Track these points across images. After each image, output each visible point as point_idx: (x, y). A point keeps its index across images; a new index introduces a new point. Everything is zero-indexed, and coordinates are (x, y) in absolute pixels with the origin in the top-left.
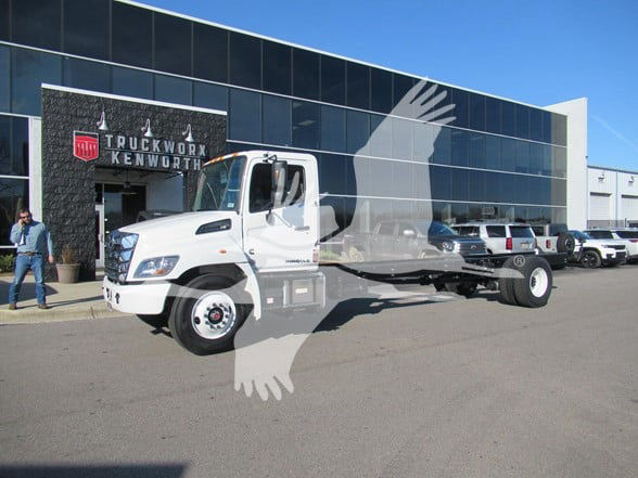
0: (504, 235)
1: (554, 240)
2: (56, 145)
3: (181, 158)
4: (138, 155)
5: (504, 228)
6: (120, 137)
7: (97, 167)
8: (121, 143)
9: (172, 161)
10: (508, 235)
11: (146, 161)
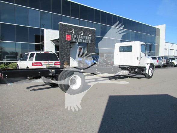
0: (156, 59)
1: (165, 60)
2: (63, 37)
3: (87, 40)
4: (78, 39)
5: (156, 57)
6: (75, 35)
7: (70, 42)
8: (75, 37)
9: (85, 41)
10: (157, 59)
11: (80, 41)
